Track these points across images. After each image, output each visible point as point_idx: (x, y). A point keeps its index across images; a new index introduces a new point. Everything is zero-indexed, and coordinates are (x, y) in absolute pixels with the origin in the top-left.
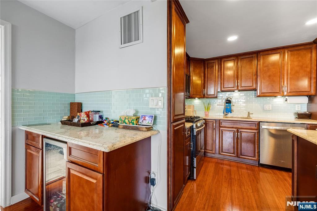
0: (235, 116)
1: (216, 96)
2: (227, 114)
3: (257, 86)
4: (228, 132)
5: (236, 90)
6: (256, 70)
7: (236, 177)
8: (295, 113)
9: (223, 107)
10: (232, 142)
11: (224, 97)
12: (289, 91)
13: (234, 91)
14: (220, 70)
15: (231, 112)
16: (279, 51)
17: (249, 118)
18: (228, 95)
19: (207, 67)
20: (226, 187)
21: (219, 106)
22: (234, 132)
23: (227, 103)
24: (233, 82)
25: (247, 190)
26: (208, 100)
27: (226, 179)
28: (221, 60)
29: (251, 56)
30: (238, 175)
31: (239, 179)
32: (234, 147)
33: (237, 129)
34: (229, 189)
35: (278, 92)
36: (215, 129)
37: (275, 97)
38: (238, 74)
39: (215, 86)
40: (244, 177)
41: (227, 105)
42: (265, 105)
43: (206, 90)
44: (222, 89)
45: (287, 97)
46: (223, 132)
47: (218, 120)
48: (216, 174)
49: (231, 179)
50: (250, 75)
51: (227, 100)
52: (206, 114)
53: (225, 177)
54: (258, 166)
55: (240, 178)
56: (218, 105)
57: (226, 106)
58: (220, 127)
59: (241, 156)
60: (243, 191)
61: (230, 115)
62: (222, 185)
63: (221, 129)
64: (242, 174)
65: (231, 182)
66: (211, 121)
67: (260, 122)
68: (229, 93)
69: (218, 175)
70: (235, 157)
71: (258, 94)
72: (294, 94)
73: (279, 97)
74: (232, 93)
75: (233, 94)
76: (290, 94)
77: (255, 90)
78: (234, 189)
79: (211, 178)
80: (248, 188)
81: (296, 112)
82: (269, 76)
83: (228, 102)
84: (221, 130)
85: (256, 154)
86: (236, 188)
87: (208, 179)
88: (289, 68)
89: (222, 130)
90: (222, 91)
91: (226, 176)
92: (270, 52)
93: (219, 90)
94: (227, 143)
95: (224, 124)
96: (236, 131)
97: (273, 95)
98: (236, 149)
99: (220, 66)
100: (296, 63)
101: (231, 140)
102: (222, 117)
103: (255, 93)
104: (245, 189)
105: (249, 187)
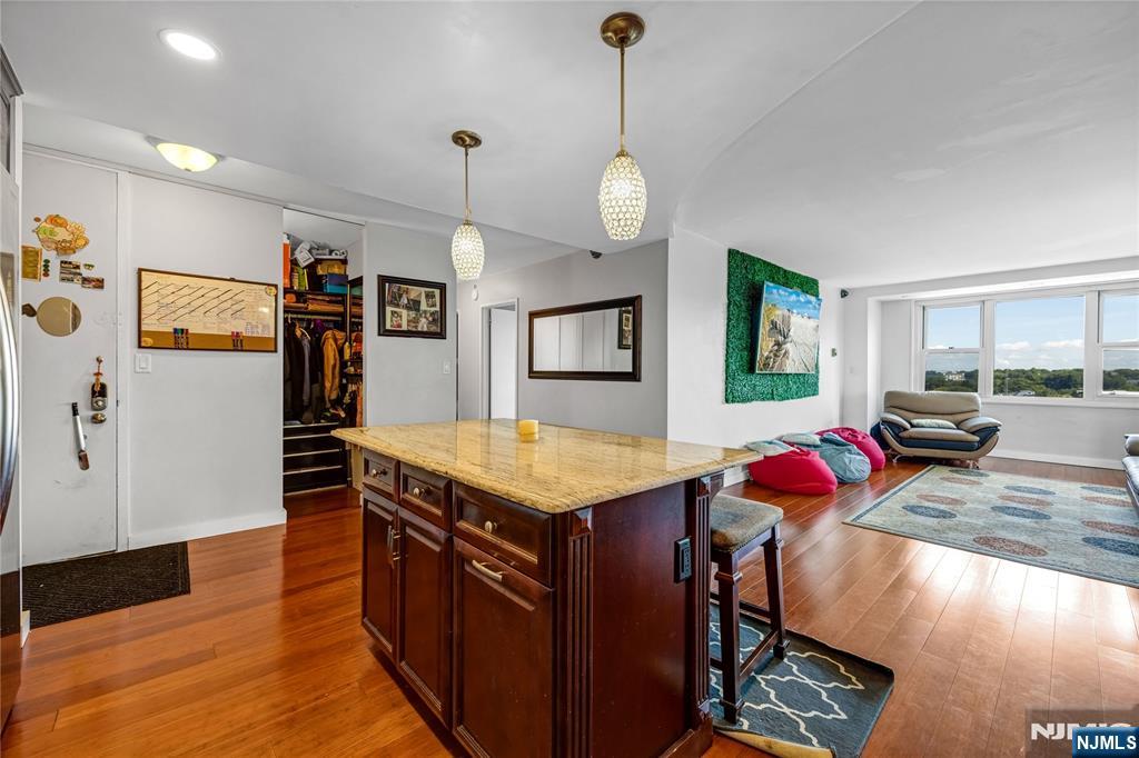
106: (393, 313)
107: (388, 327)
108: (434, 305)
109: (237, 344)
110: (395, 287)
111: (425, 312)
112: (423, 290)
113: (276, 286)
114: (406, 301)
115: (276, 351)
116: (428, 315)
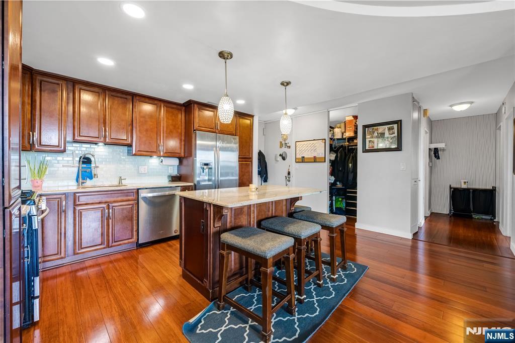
0: (99, 184)
1: (62, 148)
2: (84, 181)
3: (132, 141)
4: (93, 212)
5: (102, 142)
6: (131, 118)
7: (114, 275)
8: (169, 176)
9: (76, 170)
10: (99, 227)
11: (77, 152)
12: (165, 151)
13: (96, 144)
14: (71, 101)
15: (91, 178)
16: (156, 102)
17: (122, 186)
18: (84, 149)
19: (41, 87)
20: (105, 297)
21: (66, 169)
22: (102, 211)
23: (84, 163)
24: (98, 129)
25: (134, 282)
26: (41, 157)
27: (101, 286)
28: (75, 84)
29: (124, 96)
30: (116, 272)
31: (119, 276)
32: (102, 234)
33: (107, 204)
34: (110, 296)
35: (155, 151)
36: (65, 211)
37: (151, 157)
38: (105, 118)
39: (60, 130)
40: (126, 270)
41: (85, 166)
42: (140, 167)
43: (36, 134)
44: (76, 138)
45: (162, 158)
46: (83, 213)
47: (72, 194)
48: (79, 289)
49: (108, 283)
50: (124, 124)
51: (84, 158)
52: (36, 184)
53: (97, 284)
54: (137, 249)
55: (119, 274)
56: (63, 166)
57: (82, 167)
58: (75, 205)
59: (114, 244)
60: (131, 287)
61: (89, 183)
62: (97, 297)
63: (78, 208)
64: (120, 268)
65: (109, 285)
66: (55, 196)
67: (138, 189)
68: (88, 146)
69: (83, 287)
70: (104, 248)
71: (134, 152)
72: (169, 154)
73: (155, 157)
74: (92, 146)
75: (94, 148)
76: (166, 155)
77: (130, 146)
78: (118, 291)
79: (73, 299)
80: (134, 280)
81: (169, 174)
82: (147, 130)
83: (86, 161)
84: (77, 211)
85: (135, 232)
86: (120, 290)
87: (66, 305)
88: (165, 125)
89: (79, 210)
90: (75, 141)
91: (99, 282)
92: (147, 100)
93: (69, 138)
94: (91, 230)
95: (83, 200)
96: (105, 209)
97: (150, 154)
98: (107, 235)
99: (71, 95)
100: (171, 122)
101: (98, 223)
102: (75, 188)
103: (128, 150)
104: (131, 283)
105: (135, 278)
106: (370, 141)
107: (367, 148)
108: (393, 133)
109: (315, 160)
110: (371, 129)
111: (388, 138)
112: (386, 127)
113: (325, 139)
114: (376, 135)
115: (325, 162)
116: (389, 139)
